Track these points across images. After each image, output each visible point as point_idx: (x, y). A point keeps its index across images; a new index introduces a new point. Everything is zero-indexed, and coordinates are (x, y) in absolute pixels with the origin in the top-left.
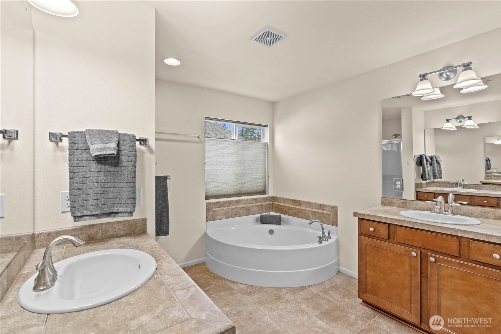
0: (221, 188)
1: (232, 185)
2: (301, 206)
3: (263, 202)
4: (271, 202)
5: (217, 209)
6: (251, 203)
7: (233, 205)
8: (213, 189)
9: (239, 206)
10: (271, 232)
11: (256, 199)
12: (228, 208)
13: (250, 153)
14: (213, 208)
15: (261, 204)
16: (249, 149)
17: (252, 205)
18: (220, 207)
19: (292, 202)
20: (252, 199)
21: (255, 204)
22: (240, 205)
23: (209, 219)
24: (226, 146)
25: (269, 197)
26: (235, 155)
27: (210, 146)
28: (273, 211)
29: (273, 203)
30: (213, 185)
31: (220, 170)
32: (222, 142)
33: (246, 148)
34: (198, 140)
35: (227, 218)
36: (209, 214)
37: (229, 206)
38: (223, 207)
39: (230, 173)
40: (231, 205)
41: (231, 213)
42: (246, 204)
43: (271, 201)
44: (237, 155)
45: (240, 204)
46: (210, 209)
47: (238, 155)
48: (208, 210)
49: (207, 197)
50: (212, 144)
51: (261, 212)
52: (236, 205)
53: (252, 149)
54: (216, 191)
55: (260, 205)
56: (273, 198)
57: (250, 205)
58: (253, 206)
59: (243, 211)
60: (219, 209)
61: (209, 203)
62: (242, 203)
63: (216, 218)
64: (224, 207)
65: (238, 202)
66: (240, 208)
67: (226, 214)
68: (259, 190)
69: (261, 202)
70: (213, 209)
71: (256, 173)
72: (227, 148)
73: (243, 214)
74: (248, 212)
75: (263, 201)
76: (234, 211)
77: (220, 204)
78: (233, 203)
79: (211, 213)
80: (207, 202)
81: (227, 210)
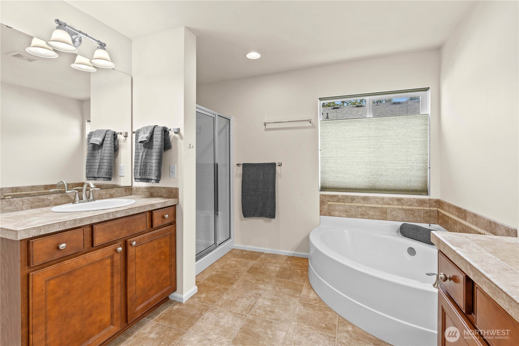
0: (344, 179)
1: (360, 177)
2: (466, 220)
3: (415, 206)
4: (435, 209)
5: (333, 203)
6: (390, 204)
7: (358, 202)
8: (333, 180)
9: (366, 205)
10: (412, 251)
11: (399, 200)
12: (350, 204)
13: (392, 133)
14: (329, 201)
15: (410, 207)
16: (391, 129)
17: (391, 206)
18: (338, 201)
19: (457, 211)
20: (393, 199)
21: (397, 207)
22: (370, 204)
23: (323, 213)
24: (350, 127)
25: (430, 200)
26: (364, 138)
27: (328, 130)
28: (438, 224)
29: (438, 211)
30: (332, 174)
31: (342, 157)
32: (345, 123)
33: (383, 127)
34: (310, 125)
35: (348, 216)
36: (324, 207)
37: (351, 202)
38: (342, 202)
39: (356, 161)
40: (355, 201)
41: (355, 212)
42: (381, 204)
43: (435, 206)
44: (368, 138)
45: (370, 202)
46: (324, 202)
47: (371, 138)
48: (322, 203)
49: (323, 189)
50: (329, 127)
51: (410, 220)
52: (364, 202)
53: (396, 128)
54: (336, 182)
55: (409, 210)
56: (439, 203)
57: (388, 206)
58: (394, 209)
59: (375, 212)
60: (338, 203)
61: (323, 195)
62: (373, 201)
63: (333, 213)
64: (344, 202)
65: (365, 199)
66: (370, 207)
67: (346, 211)
68: (414, 188)
69: (410, 205)
70: (328, 203)
71: (403, 162)
72: (352, 130)
73: (376, 217)
74: (383, 215)
75: (416, 204)
76: (360, 210)
77: (338, 198)
78: (357, 200)
79: (326, 207)
80: (321, 194)
81: (348, 206)
